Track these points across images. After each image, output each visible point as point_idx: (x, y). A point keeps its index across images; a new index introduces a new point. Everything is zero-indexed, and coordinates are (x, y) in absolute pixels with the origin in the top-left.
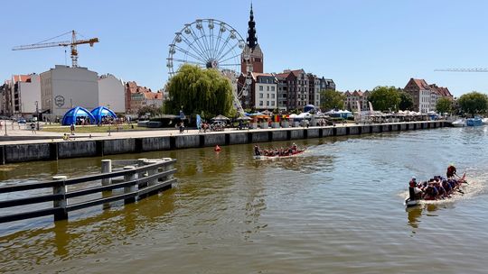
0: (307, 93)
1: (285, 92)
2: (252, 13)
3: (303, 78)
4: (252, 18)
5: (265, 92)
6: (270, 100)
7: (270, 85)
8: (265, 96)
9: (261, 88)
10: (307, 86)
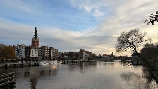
0: (49, 53)
1: (41, 52)
2: (36, 27)
3: (47, 48)
4: (36, 29)
5: (34, 52)
6: (36, 55)
7: (36, 50)
8: (34, 53)
9: (33, 51)
10: (49, 51)
